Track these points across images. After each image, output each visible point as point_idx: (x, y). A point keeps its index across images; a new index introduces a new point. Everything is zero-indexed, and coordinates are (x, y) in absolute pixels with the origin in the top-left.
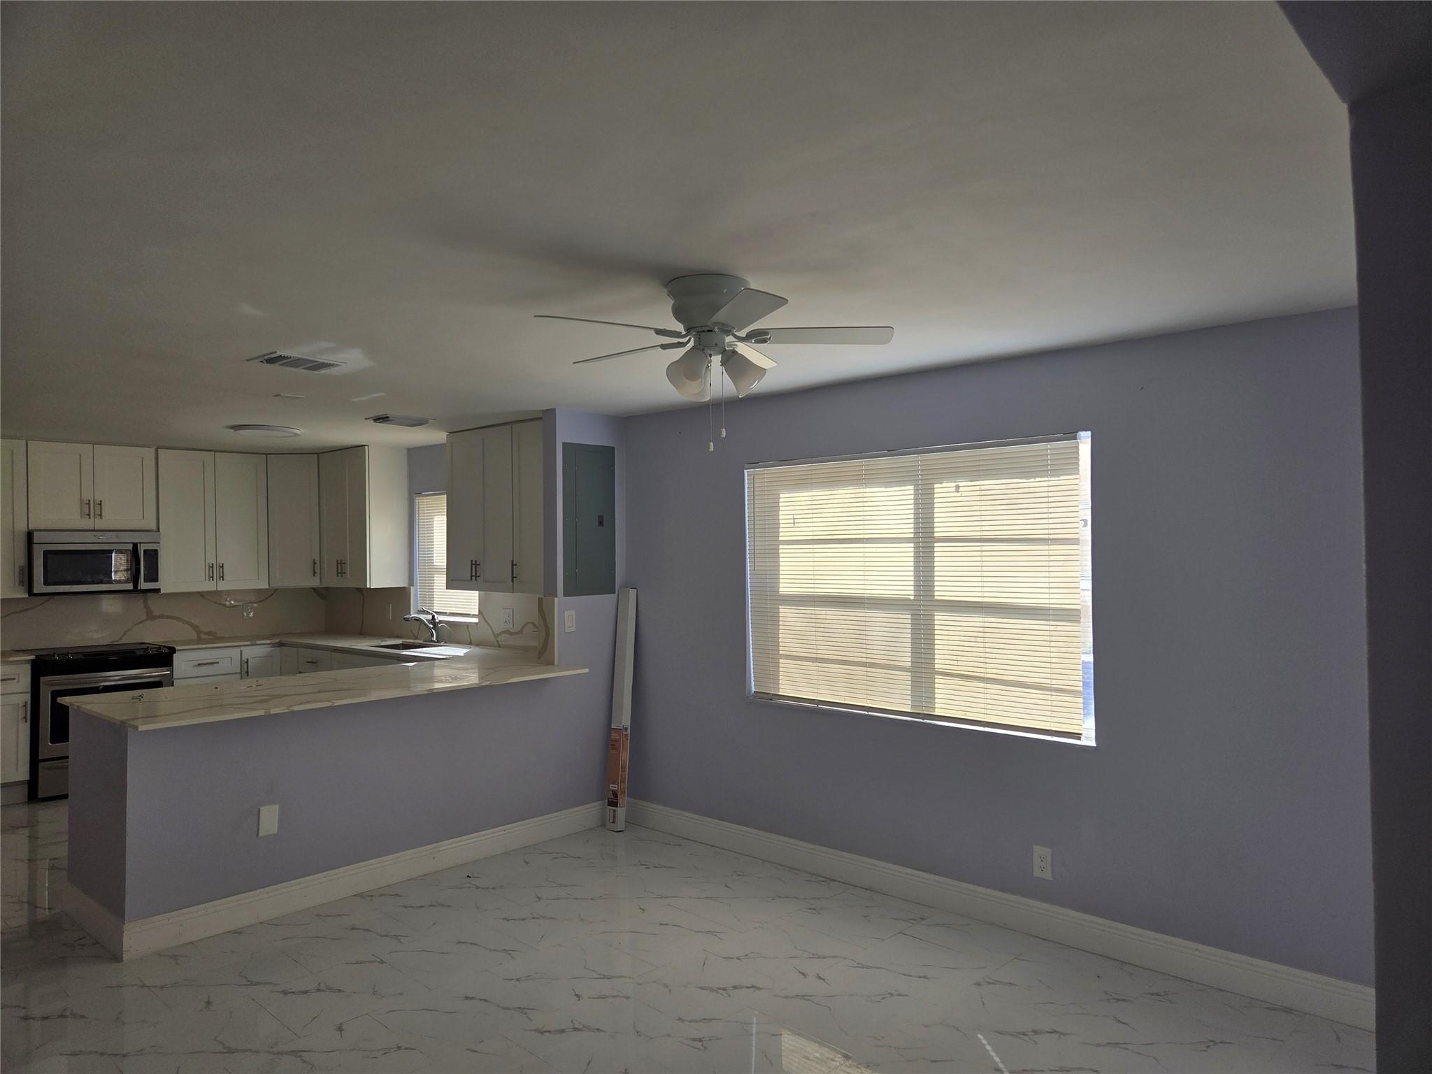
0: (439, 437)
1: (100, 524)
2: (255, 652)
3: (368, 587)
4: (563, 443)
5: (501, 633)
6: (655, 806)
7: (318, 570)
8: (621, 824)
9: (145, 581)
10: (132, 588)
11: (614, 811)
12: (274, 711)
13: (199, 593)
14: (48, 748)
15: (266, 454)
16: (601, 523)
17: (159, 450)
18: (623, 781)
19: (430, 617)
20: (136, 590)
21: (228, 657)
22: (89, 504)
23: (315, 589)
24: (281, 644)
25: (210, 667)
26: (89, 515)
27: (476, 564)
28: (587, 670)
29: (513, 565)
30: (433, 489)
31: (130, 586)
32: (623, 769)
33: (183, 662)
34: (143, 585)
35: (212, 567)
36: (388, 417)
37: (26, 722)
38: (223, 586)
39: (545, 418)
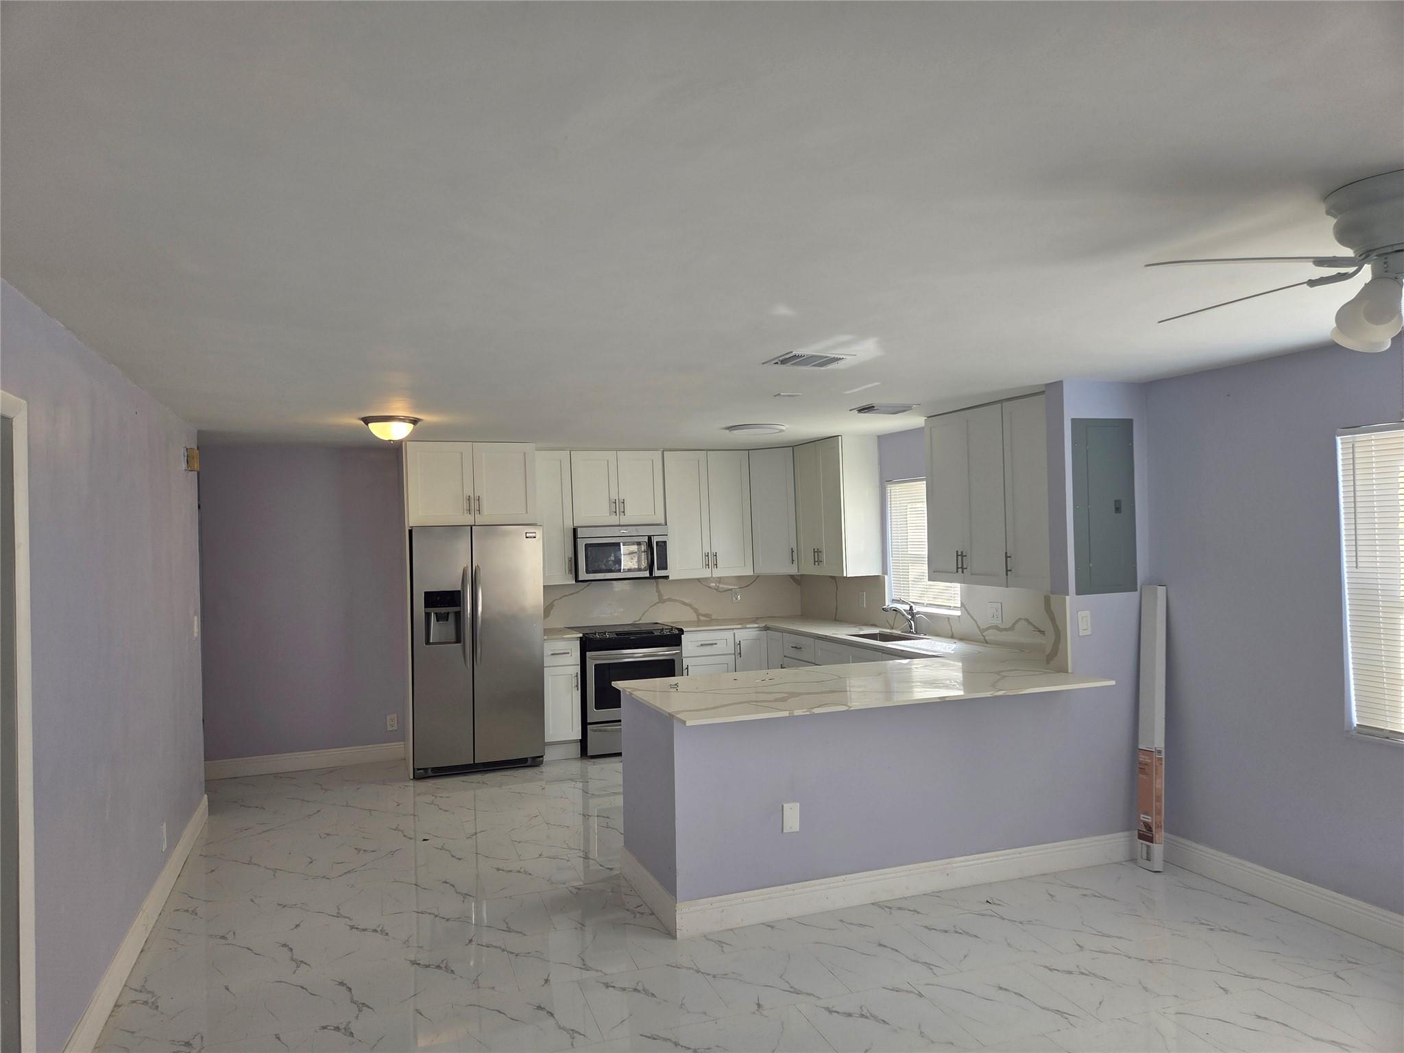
0: (915, 421)
1: (624, 520)
2: (747, 634)
3: (845, 575)
4: (1073, 420)
5: (988, 628)
6: (1200, 847)
7: (795, 558)
8: (1158, 863)
9: (658, 569)
10: (648, 576)
11: (1148, 846)
12: (798, 712)
13: (698, 580)
14: (595, 714)
15: (748, 450)
16: (1118, 510)
17: (665, 452)
18: (1159, 813)
19: (908, 608)
20: (651, 577)
21: (725, 638)
22: (615, 503)
23: (792, 576)
24: (767, 628)
25: (709, 647)
26: (616, 512)
27: (962, 555)
28: (1113, 683)
29: (1007, 557)
30: (908, 476)
31: (647, 574)
32: (1158, 799)
33: (689, 642)
34: (657, 573)
35: (708, 556)
36: (873, 407)
37: (578, 690)
38: (718, 573)
39: (1050, 393)
